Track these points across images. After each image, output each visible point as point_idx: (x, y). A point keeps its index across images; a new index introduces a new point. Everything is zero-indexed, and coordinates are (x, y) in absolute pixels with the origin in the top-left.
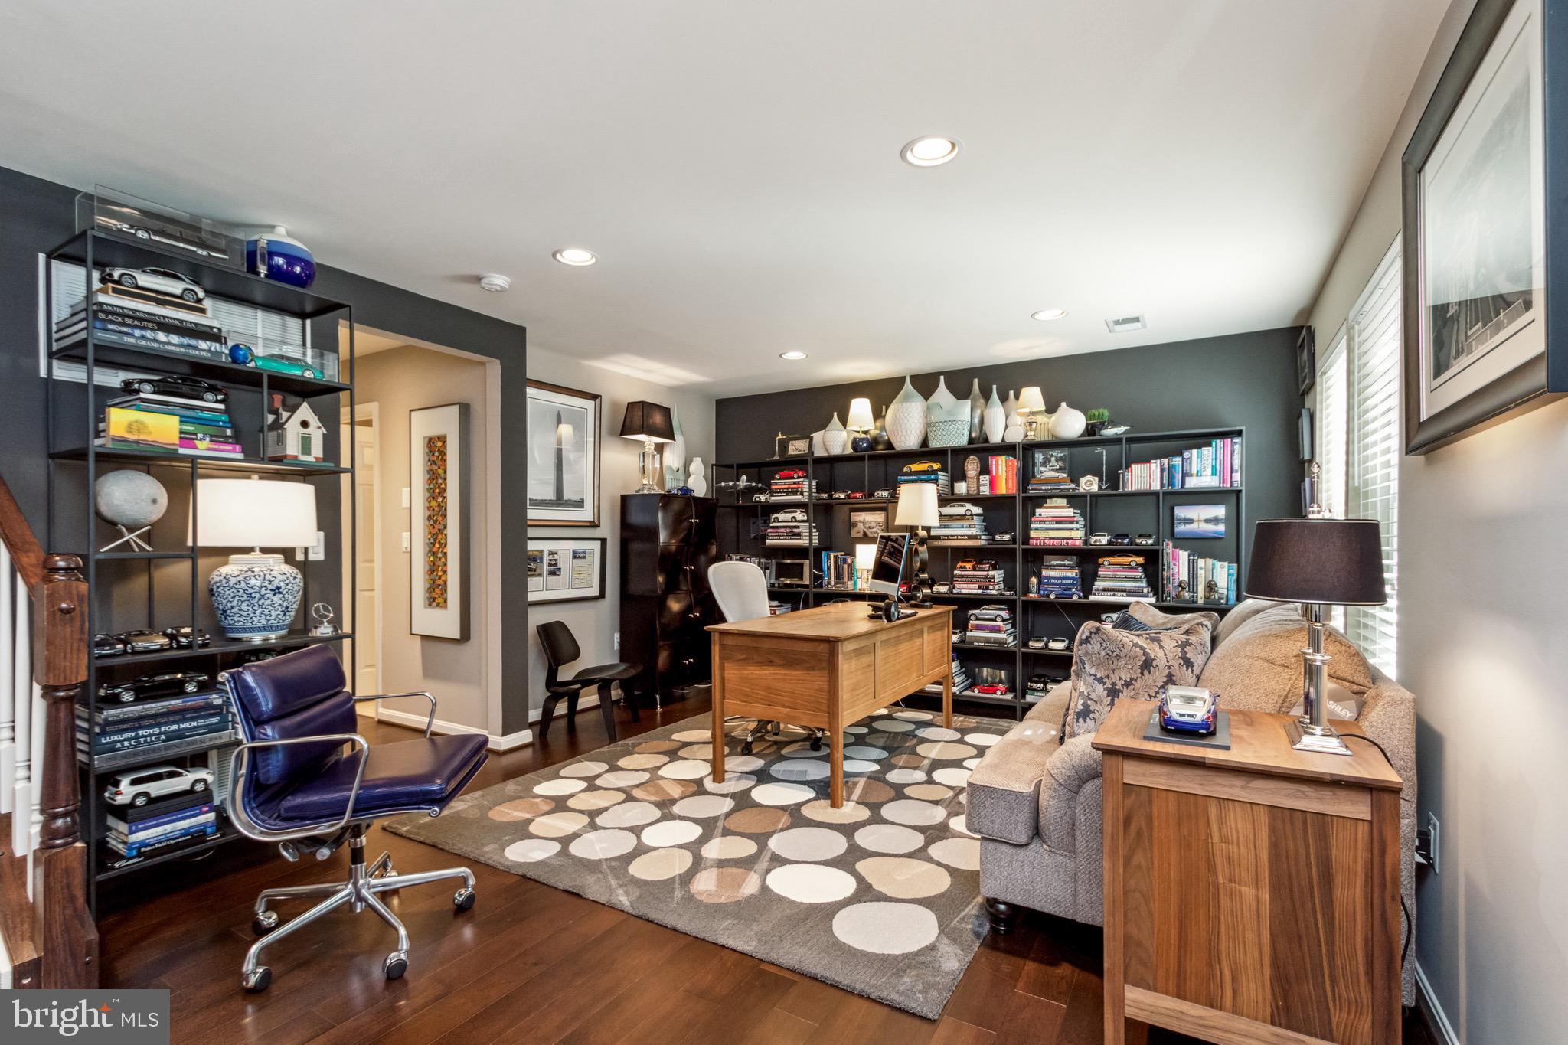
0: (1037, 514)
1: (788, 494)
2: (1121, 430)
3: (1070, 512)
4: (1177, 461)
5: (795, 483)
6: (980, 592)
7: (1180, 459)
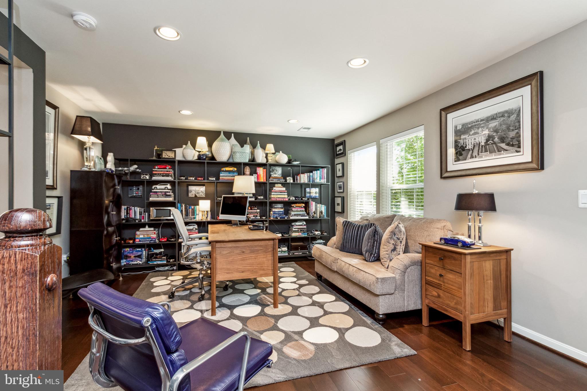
0: (274, 189)
1: (163, 176)
2: (298, 163)
3: (284, 189)
4: (311, 174)
5: (167, 171)
6: (254, 218)
7: (312, 173)
